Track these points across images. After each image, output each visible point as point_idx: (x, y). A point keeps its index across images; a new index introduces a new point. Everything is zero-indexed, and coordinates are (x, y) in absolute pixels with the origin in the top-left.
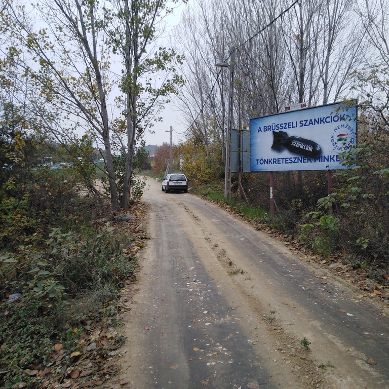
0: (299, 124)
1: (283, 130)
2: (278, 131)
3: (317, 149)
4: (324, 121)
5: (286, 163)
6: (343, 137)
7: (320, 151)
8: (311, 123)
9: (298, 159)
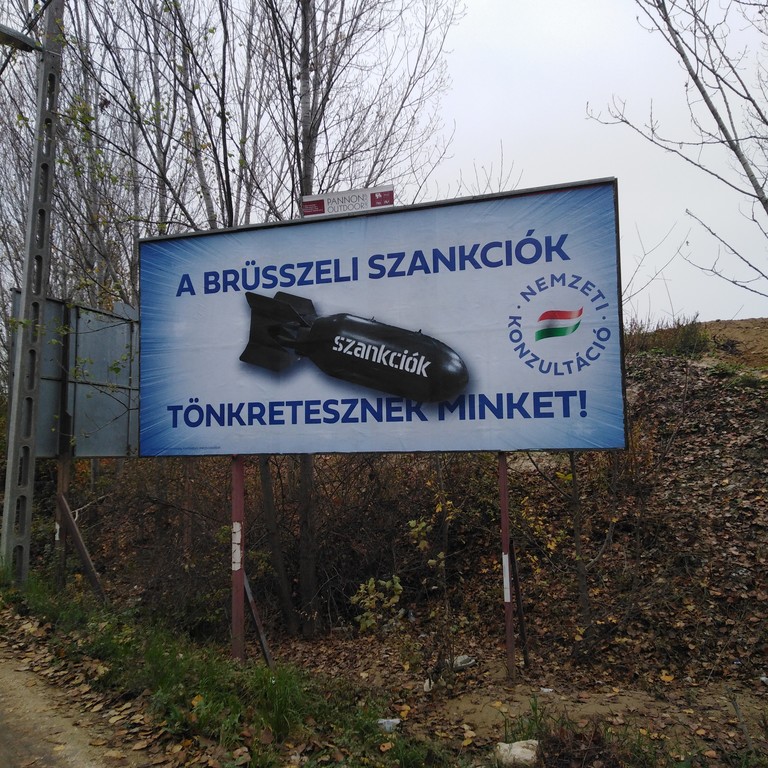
0: (364, 269)
1: (296, 290)
2: (270, 293)
3: (451, 368)
4: (477, 257)
5: (308, 421)
6: (561, 323)
7: (464, 377)
8: (419, 264)
9: (365, 405)
